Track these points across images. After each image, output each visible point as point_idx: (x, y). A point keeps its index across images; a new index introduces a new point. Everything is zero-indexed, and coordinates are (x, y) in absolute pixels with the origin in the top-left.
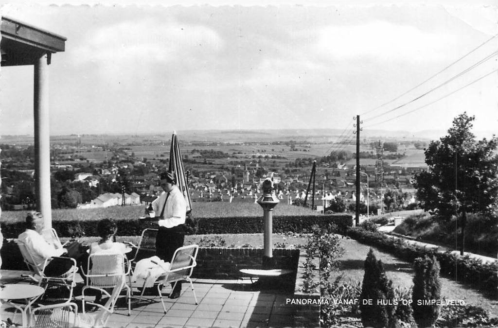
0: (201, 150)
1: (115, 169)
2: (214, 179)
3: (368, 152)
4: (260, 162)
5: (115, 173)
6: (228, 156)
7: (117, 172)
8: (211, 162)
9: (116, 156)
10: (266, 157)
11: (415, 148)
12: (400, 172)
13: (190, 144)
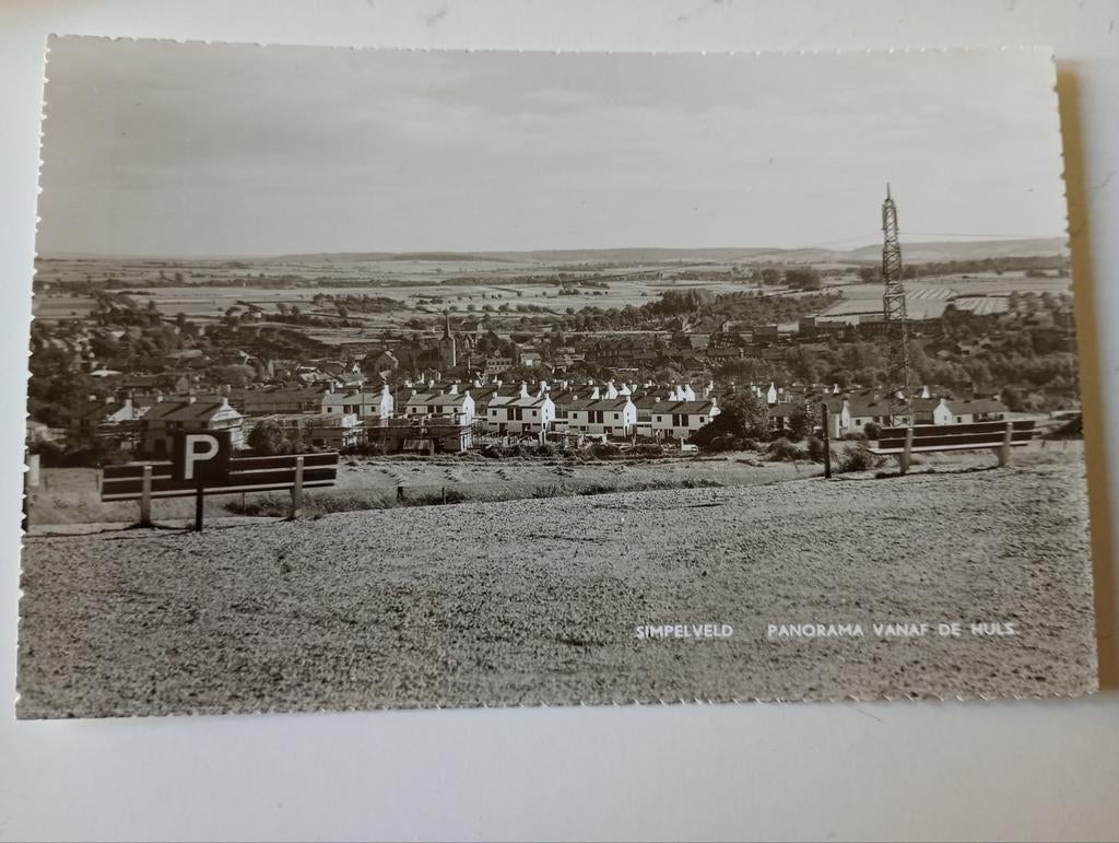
0: (338, 296)
1: (85, 339)
2: (362, 363)
3: (751, 293)
4: (486, 319)
5: (84, 348)
6: (406, 308)
7: (89, 348)
8: (359, 321)
9: (103, 307)
10: (503, 309)
11: (861, 280)
12: (842, 334)
13: (312, 283)
